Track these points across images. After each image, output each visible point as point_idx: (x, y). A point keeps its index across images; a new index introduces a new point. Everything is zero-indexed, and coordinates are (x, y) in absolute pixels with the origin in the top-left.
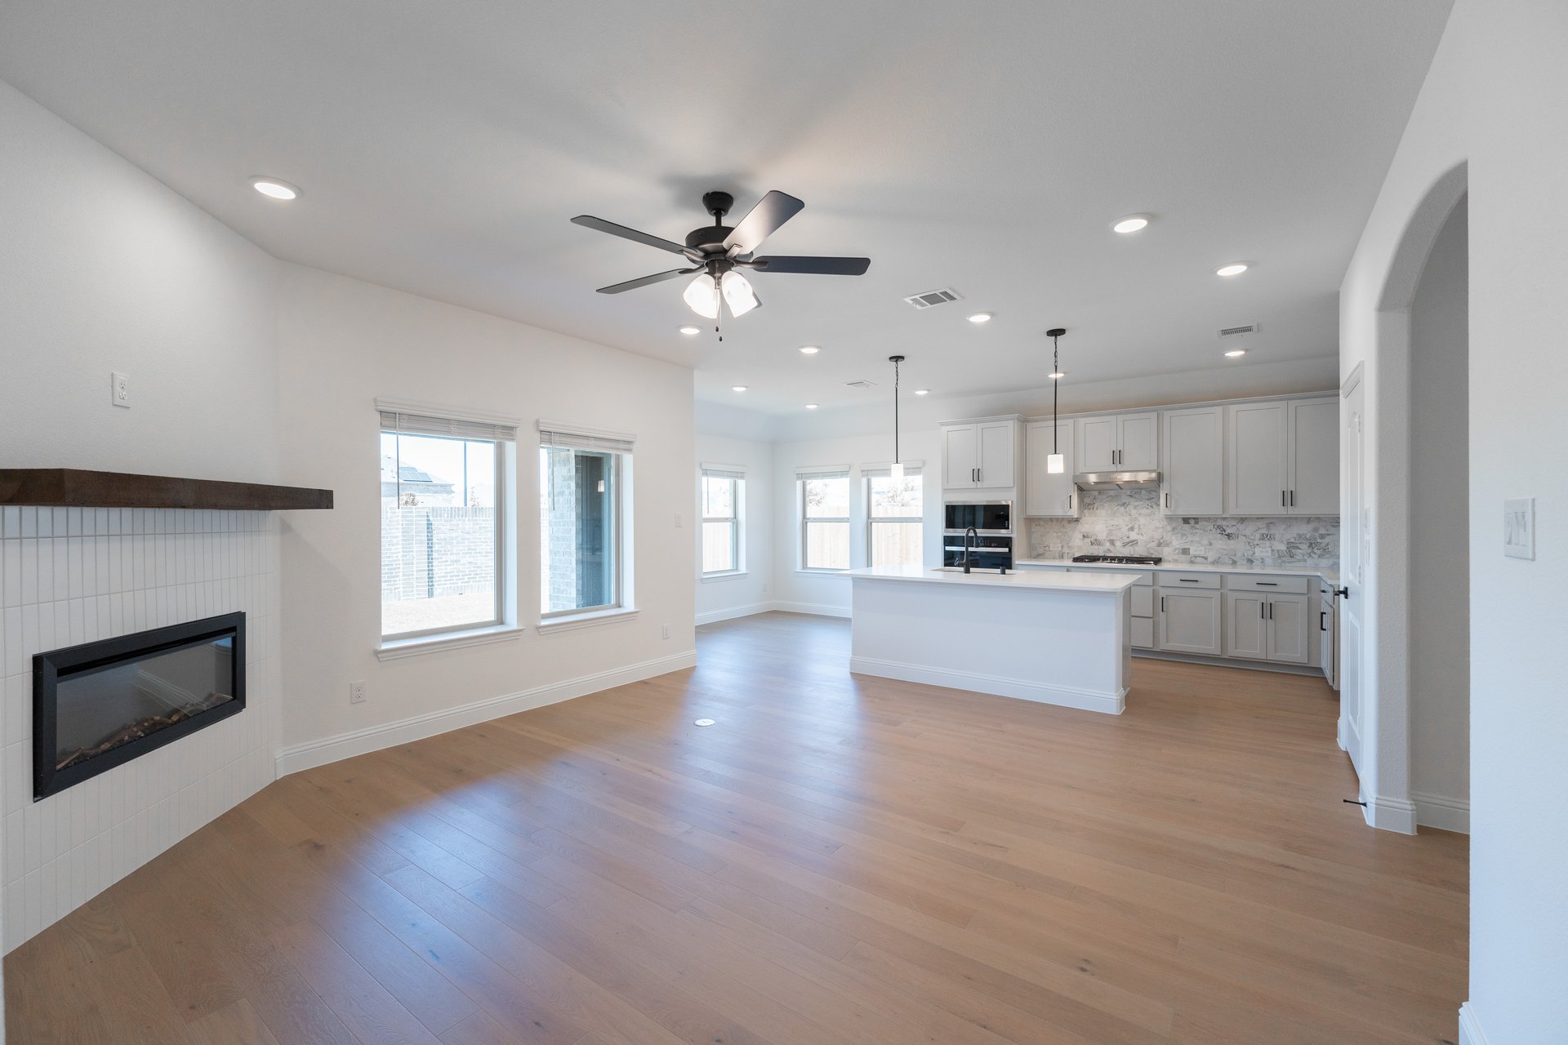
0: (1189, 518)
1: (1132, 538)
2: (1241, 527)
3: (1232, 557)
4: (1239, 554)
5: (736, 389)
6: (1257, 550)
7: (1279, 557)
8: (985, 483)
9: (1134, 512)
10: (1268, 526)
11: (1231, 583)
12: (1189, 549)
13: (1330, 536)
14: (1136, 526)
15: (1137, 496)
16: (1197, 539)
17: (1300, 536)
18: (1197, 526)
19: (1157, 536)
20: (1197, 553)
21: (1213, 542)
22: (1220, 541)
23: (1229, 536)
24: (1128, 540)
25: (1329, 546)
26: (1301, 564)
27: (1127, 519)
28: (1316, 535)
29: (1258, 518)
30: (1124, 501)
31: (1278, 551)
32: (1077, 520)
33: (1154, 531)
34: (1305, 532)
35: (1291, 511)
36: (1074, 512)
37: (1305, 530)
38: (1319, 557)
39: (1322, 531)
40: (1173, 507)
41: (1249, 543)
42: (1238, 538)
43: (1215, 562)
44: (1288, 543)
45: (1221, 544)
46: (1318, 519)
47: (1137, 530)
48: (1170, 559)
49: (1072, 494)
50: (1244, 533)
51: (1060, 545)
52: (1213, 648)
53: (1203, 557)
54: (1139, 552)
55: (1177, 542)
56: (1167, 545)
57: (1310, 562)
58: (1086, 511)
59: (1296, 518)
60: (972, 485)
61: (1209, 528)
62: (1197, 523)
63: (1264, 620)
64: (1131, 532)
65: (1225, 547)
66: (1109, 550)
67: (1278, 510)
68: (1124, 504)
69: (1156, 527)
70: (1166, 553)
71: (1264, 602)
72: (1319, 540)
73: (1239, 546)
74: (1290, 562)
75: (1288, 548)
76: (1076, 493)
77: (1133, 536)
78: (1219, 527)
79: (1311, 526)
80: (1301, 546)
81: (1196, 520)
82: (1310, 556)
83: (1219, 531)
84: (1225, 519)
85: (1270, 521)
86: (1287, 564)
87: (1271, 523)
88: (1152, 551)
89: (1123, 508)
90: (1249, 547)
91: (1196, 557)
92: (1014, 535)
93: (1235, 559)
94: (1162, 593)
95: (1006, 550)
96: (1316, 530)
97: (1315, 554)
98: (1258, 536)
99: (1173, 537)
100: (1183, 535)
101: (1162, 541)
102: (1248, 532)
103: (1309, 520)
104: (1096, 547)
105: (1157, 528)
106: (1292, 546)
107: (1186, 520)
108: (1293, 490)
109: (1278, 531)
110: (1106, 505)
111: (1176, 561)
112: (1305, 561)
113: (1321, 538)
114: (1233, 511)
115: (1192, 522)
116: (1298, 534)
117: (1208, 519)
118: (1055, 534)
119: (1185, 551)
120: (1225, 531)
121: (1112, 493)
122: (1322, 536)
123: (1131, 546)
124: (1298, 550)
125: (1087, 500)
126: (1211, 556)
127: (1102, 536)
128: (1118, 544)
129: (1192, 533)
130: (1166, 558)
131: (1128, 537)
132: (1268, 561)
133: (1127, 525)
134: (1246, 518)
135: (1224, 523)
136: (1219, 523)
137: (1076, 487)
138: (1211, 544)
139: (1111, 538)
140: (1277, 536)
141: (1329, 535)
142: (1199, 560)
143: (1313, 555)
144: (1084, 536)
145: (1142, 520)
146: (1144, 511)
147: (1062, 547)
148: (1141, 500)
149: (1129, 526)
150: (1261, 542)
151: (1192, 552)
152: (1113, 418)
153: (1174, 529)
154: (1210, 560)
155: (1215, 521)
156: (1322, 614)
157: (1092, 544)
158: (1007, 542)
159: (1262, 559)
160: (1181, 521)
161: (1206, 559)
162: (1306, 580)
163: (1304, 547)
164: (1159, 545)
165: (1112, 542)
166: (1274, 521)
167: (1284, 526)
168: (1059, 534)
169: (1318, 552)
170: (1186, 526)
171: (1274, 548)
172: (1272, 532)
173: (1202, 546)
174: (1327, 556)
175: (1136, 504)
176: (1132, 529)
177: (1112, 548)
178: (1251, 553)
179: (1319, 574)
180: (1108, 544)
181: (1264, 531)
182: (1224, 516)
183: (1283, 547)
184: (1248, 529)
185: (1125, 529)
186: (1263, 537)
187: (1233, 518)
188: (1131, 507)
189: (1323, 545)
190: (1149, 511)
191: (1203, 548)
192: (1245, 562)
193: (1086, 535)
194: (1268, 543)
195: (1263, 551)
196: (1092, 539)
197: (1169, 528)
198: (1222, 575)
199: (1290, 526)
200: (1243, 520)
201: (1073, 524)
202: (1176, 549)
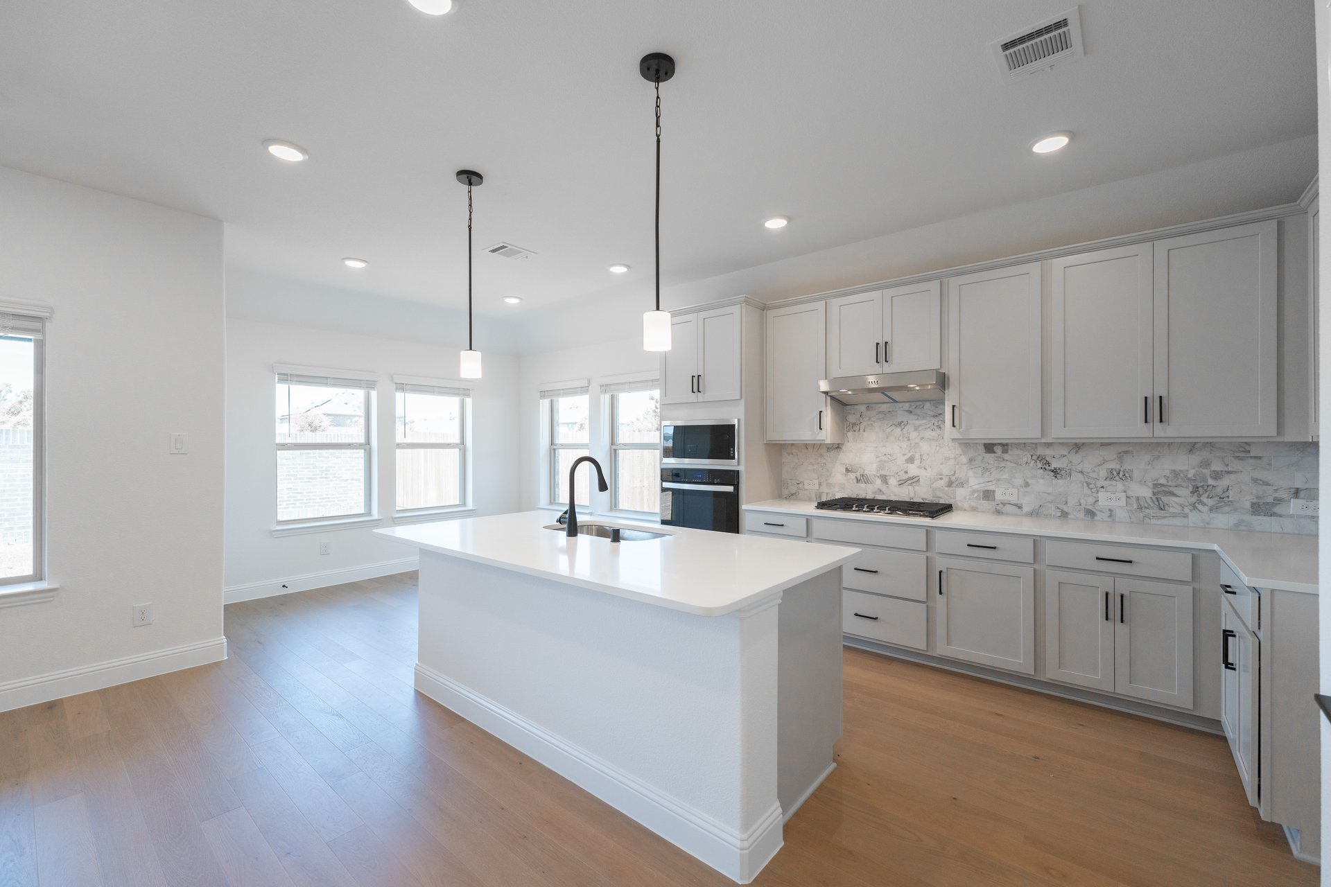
0: (994, 445)
1: (910, 474)
2: (1076, 458)
3: (1060, 506)
4: (1072, 502)
5: (352, 264)
6: (1102, 495)
7: (1140, 508)
8: (707, 395)
9: (913, 435)
10: (1121, 456)
11: (1051, 553)
12: (994, 491)
13: (1233, 476)
14: (917, 456)
15: (918, 411)
16: (1006, 476)
17: (1176, 474)
18: (1006, 456)
19: (946, 470)
20: (1007, 498)
21: (1030, 481)
22: (1041, 481)
23: (1055, 472)
24: (905, 477)
25: (1231, 493)
26: (1178, 521)
27: (904, 445)
28: (1207, 472)
29: (1103, 445)
30: (900, 419)
31: (1138, 499)
32: (838, 447)
33: (942, 464)
34: (1186, 468)
35: (1160, 431)
36: (827, 434)
37: (1186, 464)
38: (1211, 510)
39: (1217, 466)
40: (963, 428)
41: (1088, 484)
42: (1070, 475)
43: (1035, 514)
44: (1155, 486)
45: (1042, 484)
46: (1210, 445)
47: (917, 462)
48: (966, 506)
49: (823, 409)
50: (1080, 467)
51: (816, 482)
52: (1018, 661)
53: (1015, 505)
54: (920, 493)
55: (976, 482)
56: (962, 485)
57: (1194, 518)
58: (849, 434)
59: (1169, 444)
60: (693, 397)
61: (1025, 459)
62: (1005, 451)
63: (1110, 624)
64: (910, 465)
65: (1050, 490)
66: (880, 490)
67: (1139, 430)
68: (900, 424)
69: (945, 458)
70: (959, 496)
71: (1111, 591)
72: (1211, 482)
73: (1072, 489)
74: (1158, 518)
75: (1154, 494)
76: (829, 407)
77: (913, 470)
78: (1041, 458)
79: (1195, 459)
80: (1177, 491)
81: (1005, 447)
82: (1195, 508)
83: (1039, 465)
84: (1048, 445)
85: (1125, 448)
86: (1154, 521)
87: (1126, 452)
88: (939, 494)
89: (898, 430)
90: (1087, 491)
91: (1004, 504)
92: (741, 468)
93: (1065, 509)
94: (941, 564)
95: (730, 489)
96: (1205, 464)
97: (1204, 504)
98: (1103, 473)
99: (970, 473)
100: (985, 470)
101: (953, 478)
102: (1086, 467)
103: (1192, 447)
104: (863, 485)
105: (947, 459)
106: (1161, 492)
107: (989, 448)
108: (1164, 394)
109: (1138, 465)
110: (875, 424)
111: (974, 509)
112: (1186, 516)
113: (1215, 479)
114: (1057, 432)
115: (998, 450)
116: (1174, 471)
117: (1023, 445)
118: (810, 467)
119: (988, 495)
120: (1049, 464)
121: (884, 407)
122: (1217, 476)
123: (911, 484)
124: (1174, 499)
125: (851, 419)
126: (1028, 503)
127: (871, 470)
128: (893, 481)
129: (997, 468)
130: (960, 504)
131: (906, 472)
132: (1121, 514)
133: (904, 455)
134: (1083, 444)
135: (1048, 452)
136: (1040, 451)
137: (829, 398)
138: (1027, 485)
139: (883, 473)
140: (1136, 474)
141: (1229, 472)
142: (1008, 508)
143: (1200, 507)
144: (847, 470)
145: (925, 447)
146: (929, 434)
147: (820, 484)
148: (924, 418)
149: (907, 457)
150: (1108, 482)
151: (999, 496)
152: (876, 295)
153: (971, 460)
154: (1026, 509)
155: (1035, 449)
156: (1227, 634)
157: (858, 481)
158: (732, 478)
159: (1110, 510)
160: (982, 449)
161: (1020, 507)
162: (1190, 557)
163: (1184, 493)
164: (950, 484)
165: (884, 479)
166: (1130, 449)
167: (1147, 458)
168: (816, 466)
169: (1210, 502)
170: (989, 457)
171: (1130, 493)
172: (1127, 467)
173: (1013, 487)
174: (1227, 509)
175: (917, 423)
176: (911, 460)
177: (884, 488)
178: (1091, 500)
179: (1216, 547)
180: (879, 482)
181: (1114, 465)
182: (1044, 440)
183: (1146, 492)
184: (1088, 462)
185: (901, 460)
186: (1112, 475)
187: (1062, 444)
188: (909, 428)
189: (1219, 490)
190: (934, 434)
191: (1015, 491)
192: (1081, 515)
193: (850, 468)
194: (1120, 485)
195: (1111, 498)
196: (858, 474)
197: (964, 459)
198: (1037, 541)
199: (1159, 457)
200: (1078, 447)
201: (833, 453)
202: (975, 491)
